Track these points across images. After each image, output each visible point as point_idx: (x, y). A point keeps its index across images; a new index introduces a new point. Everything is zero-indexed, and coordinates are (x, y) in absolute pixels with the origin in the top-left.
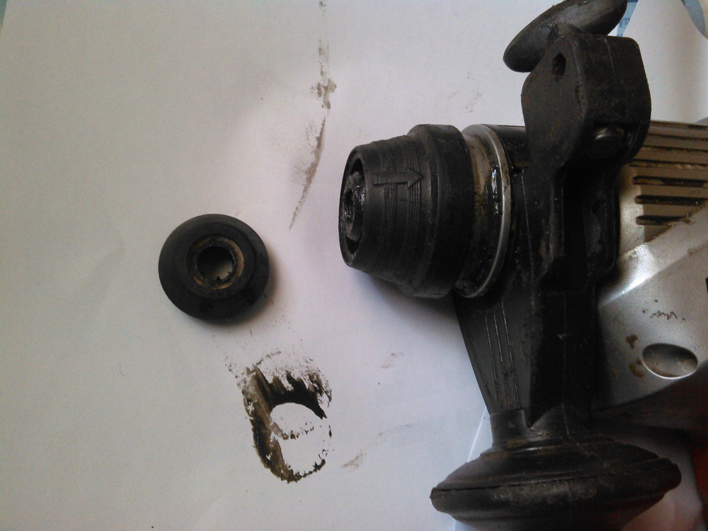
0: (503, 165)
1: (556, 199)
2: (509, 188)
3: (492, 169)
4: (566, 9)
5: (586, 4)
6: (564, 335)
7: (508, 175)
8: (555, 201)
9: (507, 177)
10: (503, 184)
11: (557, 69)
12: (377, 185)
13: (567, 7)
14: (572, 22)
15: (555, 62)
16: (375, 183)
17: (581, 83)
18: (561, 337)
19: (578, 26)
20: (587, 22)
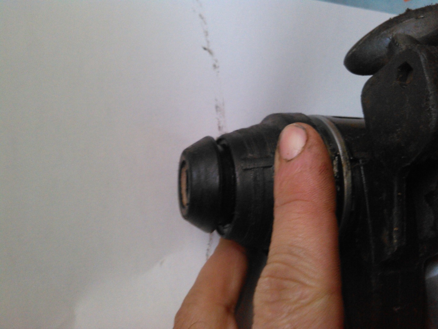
0: (344, 153)
1: (399, 194)
2: (350, 174)
3: (334, 156)
4: (404, 22)
5: (423, 18)
6: (399, 308)
7: (348, 162)
8: (398, 196)
9: (347, 164)
10: (345, 169)
11: (401, 76)
12: (246, 170)
13: (404, 20)
14: (410, 34)
15: (399, 70)
16: (244, 168)
17: (431, 92)
18: (396, 309)
19: (417, 38)
20: (424, 35)
